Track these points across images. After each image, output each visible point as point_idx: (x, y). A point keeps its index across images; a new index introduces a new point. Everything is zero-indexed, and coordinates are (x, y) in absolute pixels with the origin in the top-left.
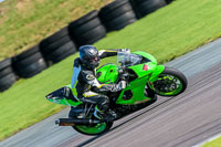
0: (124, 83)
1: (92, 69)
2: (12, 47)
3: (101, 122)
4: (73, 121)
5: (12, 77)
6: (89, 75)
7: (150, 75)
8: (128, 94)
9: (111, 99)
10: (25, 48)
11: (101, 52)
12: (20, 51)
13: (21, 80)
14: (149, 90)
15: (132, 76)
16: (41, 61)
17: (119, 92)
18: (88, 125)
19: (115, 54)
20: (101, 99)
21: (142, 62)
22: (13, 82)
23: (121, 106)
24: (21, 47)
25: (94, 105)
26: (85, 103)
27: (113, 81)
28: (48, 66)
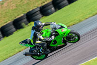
0: (53, 37)
1: (39, 31)
2: (40, 2)
3: (43, 54)
4: (31, 54)
5: (40, 15)
6: (38, 34)
7: (64, 34)
8: (55, 42)
9: (48, 44)
10: (46, 3)
11: (43, 24)
12: (44, 4)
13: (44, 17)
14: (64, 40)
15: (57, 34)
16: (53, 8)
17: (51, 41)
18: (37, 55)
19: (50, 24)
20: (43, 44)
21: (61, 28)
22: (40, 18)
23: (52, 47)
24: (44, 2)
25: (40, 47)
26: (36, 46)
27: (48, 36)
28: (56, 11)
